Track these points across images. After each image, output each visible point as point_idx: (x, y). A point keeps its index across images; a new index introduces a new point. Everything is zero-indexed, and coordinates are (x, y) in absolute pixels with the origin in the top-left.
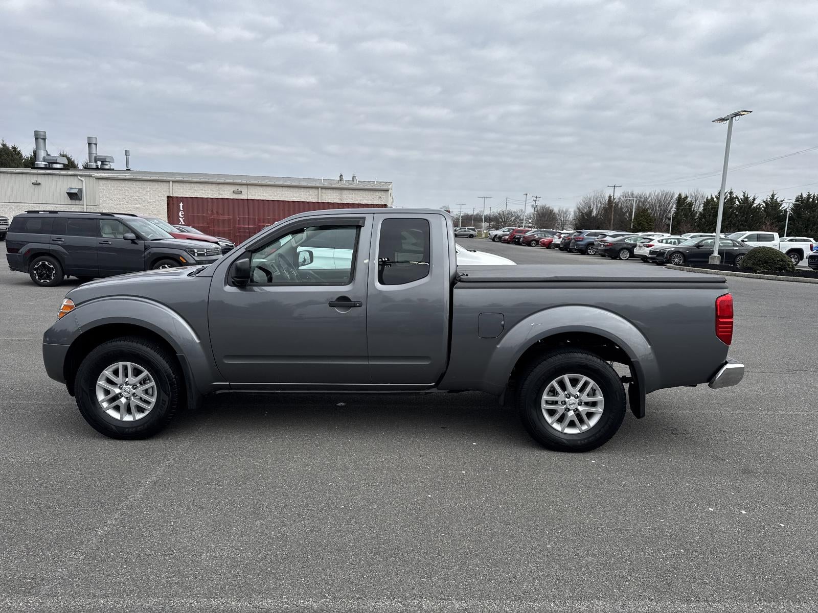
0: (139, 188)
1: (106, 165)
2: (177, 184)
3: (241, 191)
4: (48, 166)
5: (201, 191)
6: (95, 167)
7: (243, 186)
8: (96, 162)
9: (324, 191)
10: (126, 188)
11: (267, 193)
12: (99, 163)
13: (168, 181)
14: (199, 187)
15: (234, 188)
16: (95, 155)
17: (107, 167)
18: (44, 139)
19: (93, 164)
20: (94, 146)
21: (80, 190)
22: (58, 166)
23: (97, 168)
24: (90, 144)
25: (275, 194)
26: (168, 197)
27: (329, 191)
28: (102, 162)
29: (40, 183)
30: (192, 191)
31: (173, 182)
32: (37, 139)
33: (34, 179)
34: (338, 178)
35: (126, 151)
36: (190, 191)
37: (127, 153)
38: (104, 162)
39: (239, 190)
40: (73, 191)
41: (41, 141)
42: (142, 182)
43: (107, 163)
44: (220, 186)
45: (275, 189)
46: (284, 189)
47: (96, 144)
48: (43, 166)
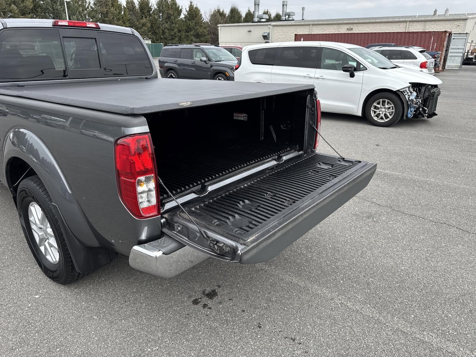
0: (294, 30)
1: (290, 17)
2: (314, 26)
3: (352, 29)
4: (259, 21)
5: (328, 30)
6: (284, 19)
7: (354, 25)
8: (285, 16)
9: (411, 24)
10: (287, 31)
11: (369, 28)
12: (287, 17)
13: (309, 25)
14: (327, 27)
15: (348, 27)
16: (285, 12)
17: (290, 19)
18: (258, 5)
19: (283, 17)
20: (285, 6)
21: (269, 34)
22: (264, 20)
23: (286, 20)
24: (283, 5)
25: (375, 29)
26: (295, 35)
27: (416, 24)
28: (289, 16)
29: (251, 31)
30: (323, 30)
31: (313, 25)
32: (255, 5)
33: (248, 29)
34: (433, 14)
35: (303, 8)
36: (321, 30)
37: (303, 9)
38: (289, 15)
39: (351, 28)
40: (266, 34)
41: (257, 6)
42: (296, 27)
43: (291, 16)
44: (340, 26)
45: (375, 25)
46: (382, 24)
47: (286, 5)
48: (257, 21)
